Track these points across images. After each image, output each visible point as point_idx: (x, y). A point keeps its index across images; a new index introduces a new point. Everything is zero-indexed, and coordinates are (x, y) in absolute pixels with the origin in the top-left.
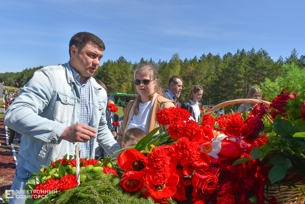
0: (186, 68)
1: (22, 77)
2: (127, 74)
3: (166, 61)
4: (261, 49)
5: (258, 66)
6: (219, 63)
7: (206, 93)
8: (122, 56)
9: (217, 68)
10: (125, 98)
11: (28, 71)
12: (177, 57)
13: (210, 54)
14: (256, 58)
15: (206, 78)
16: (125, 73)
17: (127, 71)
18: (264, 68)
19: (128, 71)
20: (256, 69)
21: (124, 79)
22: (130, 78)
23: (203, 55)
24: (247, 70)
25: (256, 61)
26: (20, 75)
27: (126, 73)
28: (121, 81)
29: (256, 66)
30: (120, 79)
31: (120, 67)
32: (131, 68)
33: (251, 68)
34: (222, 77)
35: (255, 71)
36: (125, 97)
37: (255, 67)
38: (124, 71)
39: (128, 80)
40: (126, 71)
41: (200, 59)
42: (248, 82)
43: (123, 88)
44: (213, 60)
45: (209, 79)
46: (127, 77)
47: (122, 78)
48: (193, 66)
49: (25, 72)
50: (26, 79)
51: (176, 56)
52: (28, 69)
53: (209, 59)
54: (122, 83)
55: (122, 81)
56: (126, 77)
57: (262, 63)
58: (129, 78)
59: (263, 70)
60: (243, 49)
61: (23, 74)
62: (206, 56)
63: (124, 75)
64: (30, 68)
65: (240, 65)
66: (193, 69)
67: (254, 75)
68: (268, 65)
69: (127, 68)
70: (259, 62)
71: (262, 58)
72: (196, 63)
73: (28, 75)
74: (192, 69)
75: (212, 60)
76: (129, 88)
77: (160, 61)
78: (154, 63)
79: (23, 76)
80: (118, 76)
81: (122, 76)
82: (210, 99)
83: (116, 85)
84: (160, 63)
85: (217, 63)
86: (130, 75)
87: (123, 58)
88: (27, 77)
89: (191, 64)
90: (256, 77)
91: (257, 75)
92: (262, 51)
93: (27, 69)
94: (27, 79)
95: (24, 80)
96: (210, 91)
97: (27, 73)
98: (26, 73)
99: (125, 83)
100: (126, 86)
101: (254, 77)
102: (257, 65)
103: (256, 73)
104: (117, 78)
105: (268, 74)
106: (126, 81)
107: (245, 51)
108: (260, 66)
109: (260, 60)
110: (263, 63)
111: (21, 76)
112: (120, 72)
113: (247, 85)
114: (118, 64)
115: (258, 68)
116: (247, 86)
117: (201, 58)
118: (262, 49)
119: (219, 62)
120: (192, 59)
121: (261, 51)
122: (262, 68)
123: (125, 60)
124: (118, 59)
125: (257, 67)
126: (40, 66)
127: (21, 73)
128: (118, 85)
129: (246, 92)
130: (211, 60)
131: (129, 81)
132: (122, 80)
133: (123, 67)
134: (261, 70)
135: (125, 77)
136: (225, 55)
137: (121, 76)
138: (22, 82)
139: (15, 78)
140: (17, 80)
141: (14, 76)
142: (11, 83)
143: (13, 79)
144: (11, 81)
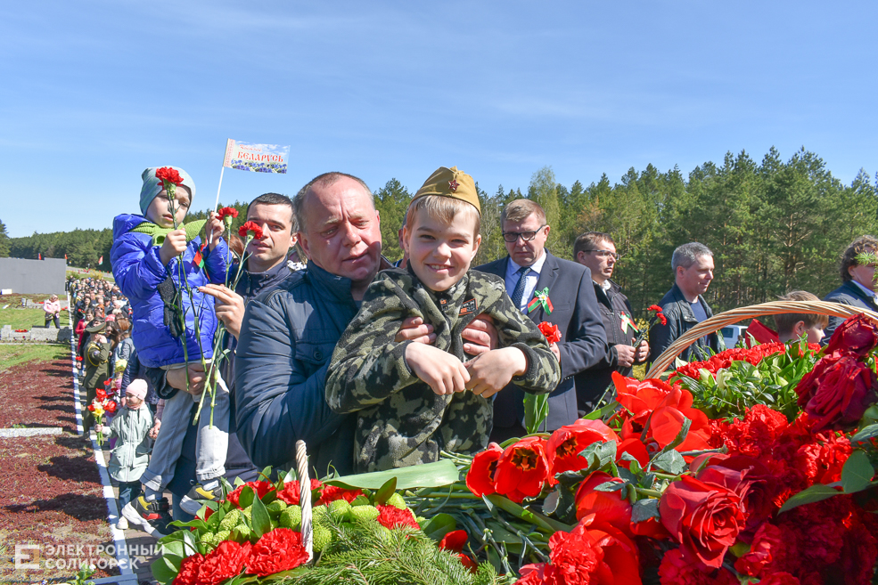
0: (578, 209)
3: (518, 191)
4: (803, 150)
5: (793, 199)
6: (675, 193)
7: (639, 282)
8: (394, 179)
9: (669, 208)
12: (549, 178)
13: (650, 167)
14: (789, 178)
15: (636, 236)
18: (812, 205)
20: (789, 210)
23: (631, 173)
24: (761, 211)
25: (788, 185)
28: (391, 249)
29: (788, 201)
30: (390, 244)
31: (389, 211)
33: (772, 207)
34: (684, 232)
35: (784, 216)
37: (786, 205)
38: (400, 221)
41: (622, 183)
42: (765, 247)
44: (659, 186)
45: (646, 240)
48: (597, 203)
51: (544, 176)
53: (649, 181)
57: (806, 192)
59: (809, 212)
60: (743, 153)
62: (640, 174)
65: (735, 199)
66: (599, 212)
67: (781, 228)
68: (824, 195)
70: (798, 189)
71: (806, 177)
72: (607, 195)
74: (595, 210)
75: (657, 185)
77: (501, 189)
78: (485, 196)
82: (651, 299)
84: (500, 196)
85: (671, 194)
87: (397, 184)
89: (593, 197)
90: (789, 231)
91: (793, 227)
92: (805, 157)
96: (650, 277)
101: (782, 234)
102: (790, 198)
103: (789, 221)
105: (824, 222)
107: (747, 157)
108: (799, 200)
109: (799, 184)
110: (811, 190)
113: (763, 256)
114: (382, 201)
115: (794, 207)
116: (763, 260)
117: (623, 179)
118: (805, 150)
119: (677, 190)
120: (596, 185)
121: (801, 155)
122: (807, 206)
123: (404, 189)
124: (383, 188)
125: (791, 204)
129: (760, 278)
130: (652, 187)
133: (398, 209)
134: (804, 212)
136: (697, 168)
139: (99, 244)
140: (104, 250)
141: (97, 240)
142: (88, 259)
143: (95, 248)
144: (89, 254)
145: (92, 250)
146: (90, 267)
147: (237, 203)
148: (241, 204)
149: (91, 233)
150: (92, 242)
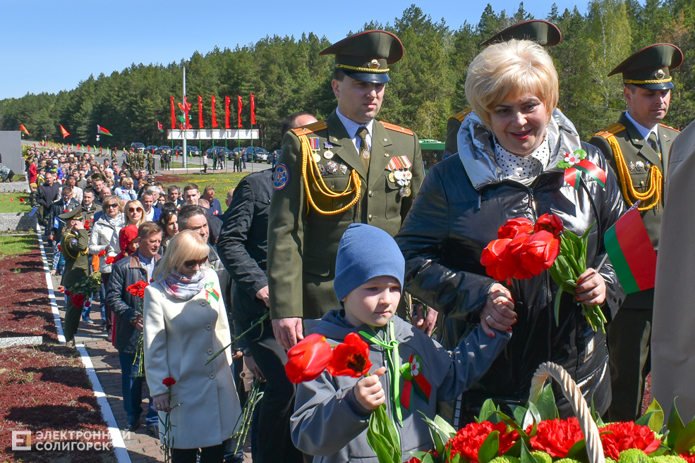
0: (655, 29)
1: (78, 108)
2: (434, 68)
3: (576, 10)
8: (413, 6)
10: (435, 155)
11: (96, 85)
16: (425, 65)
17: (434, 56)
19: (438, 57)
21: (425, 86)
22: (447, 82)
26: (69, 102)
27: (432, 65)
28: (413, 95)
30: (411, 90)
32: (446, 48)
36: (436, 152)
38: (422, 59)
39: (438, 89)
40: (429, 58)
43: (423, 122)
46: (434, 82)
47: (416, 86)
48: (682, 18)
49: (84, 89)
50: (90, 112)
52: (96, 79)
54: (420, 103)
55: (420, 95)
56: (432, 80)
58: (441, 83)
61: (80, 98)
63: (423, 72)
64: (102, 75)
69: (431, 49)
73: (97, 99)
74: (680, 29)
76: (444, 119)
77: (554, 10)
79: (79, 103)
80: (402, 79)
81: (416, 75)
83: (399, 113)
84: (553, 17)
86: (445, 71)
87: (417, 11)
88: (94, 107)
93: (91, 78)
94: (92, 112)
95: (84, 116)
97: (92, 91)
98: (89, 93)
99: (428, 103)
100: (432, 115)
104: (400, 85)
106: (434, 94)
111: (74, 102)
112: (410, 63)
123: (427, 18)
126: (133, 66)
127: (72, 94)
128: (405, 113)
131: (442, 93)
132: (418, 92)
133: (419, 45)
135: (426, 81)
137: (412, 77)
138: (79, 124)
139: (56, 111)
140: (61, 117)
141: (52, 106)
142: (44, 130)
143: (50, 116)
144: (44, 123)
145: (47, 119)
146: (47, 140)
147: (217, 50)
148: (222, 50)
149: (44, 97)
150: (47, 108)
